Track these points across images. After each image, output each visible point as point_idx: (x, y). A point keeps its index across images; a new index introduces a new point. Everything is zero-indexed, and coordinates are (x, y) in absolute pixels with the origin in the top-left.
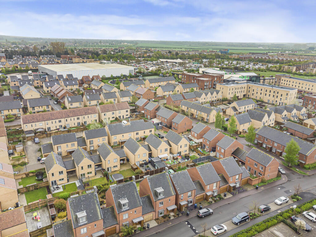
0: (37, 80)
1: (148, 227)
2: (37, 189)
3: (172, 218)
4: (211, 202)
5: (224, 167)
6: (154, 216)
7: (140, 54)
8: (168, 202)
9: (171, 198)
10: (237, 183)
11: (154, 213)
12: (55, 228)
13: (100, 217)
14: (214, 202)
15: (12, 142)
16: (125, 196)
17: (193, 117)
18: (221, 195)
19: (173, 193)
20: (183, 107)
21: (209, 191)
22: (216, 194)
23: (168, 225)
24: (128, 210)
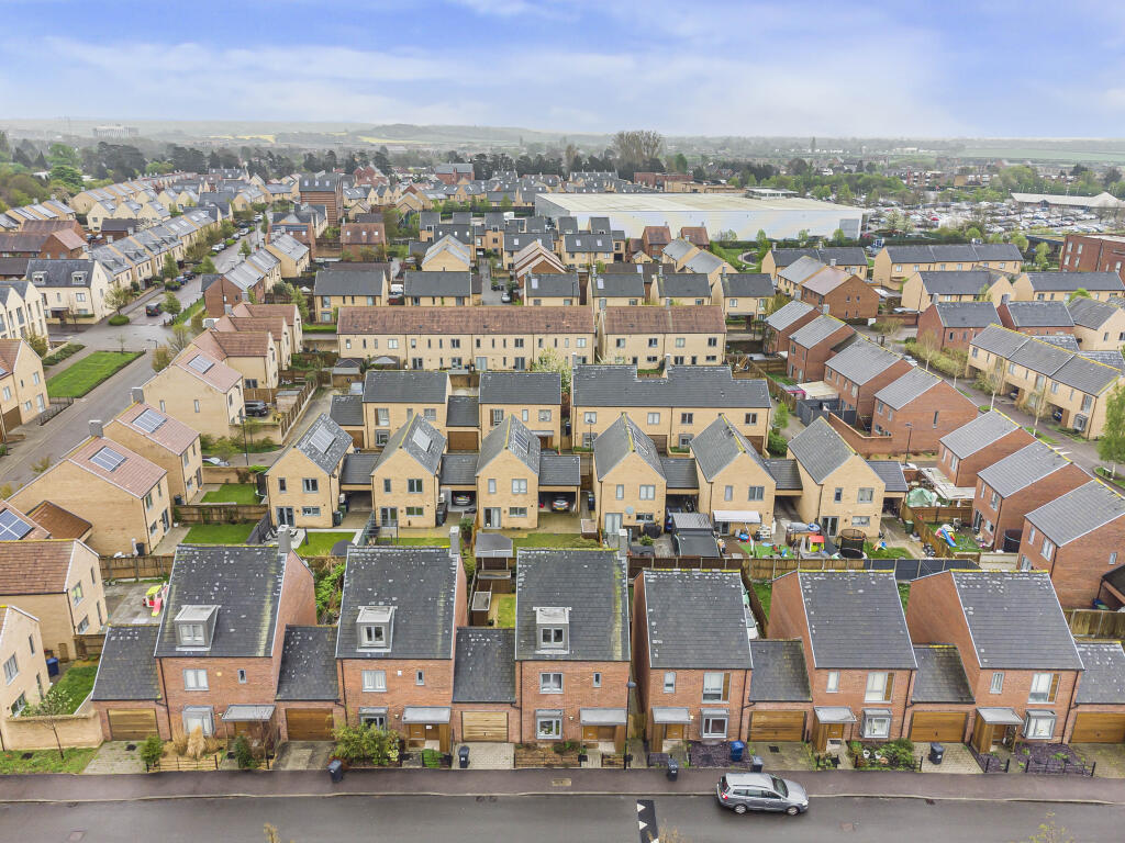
0: (495, 230)
1: (464, 764)
2: (234, 523)
3: (593, 763)
4: (836, 761)
5: (967, 611)
6: (514, 726)
7: (936, 176)
8: (588, 685)
9: (603, 668)
10: (1032, 713)
11: (514, 713)
12: (113, 638)
13: (262, 647)
14: (850, 768)
15: (289, 382)
16: (394, 599)
17: (1015, 403)
18: (911, 749)
19: (620, 653)
20: (982, 353)
21: (834, 701)
22: (878, 731)
23: (554, 784)
24: (386, 658)
